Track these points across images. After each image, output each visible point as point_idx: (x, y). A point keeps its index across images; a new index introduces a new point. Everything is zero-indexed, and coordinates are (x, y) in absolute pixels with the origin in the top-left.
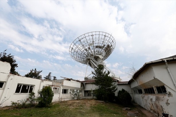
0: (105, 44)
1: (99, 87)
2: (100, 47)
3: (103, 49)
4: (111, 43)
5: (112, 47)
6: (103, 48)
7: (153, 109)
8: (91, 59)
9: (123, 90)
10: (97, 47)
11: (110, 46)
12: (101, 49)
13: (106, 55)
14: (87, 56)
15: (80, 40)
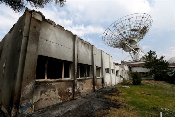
0: (141, 26)
4: (148, 24)
6: (139, 31)
8: (126, 43)
11: (146, 27)
12: (136, 32)
15: (115, 26)
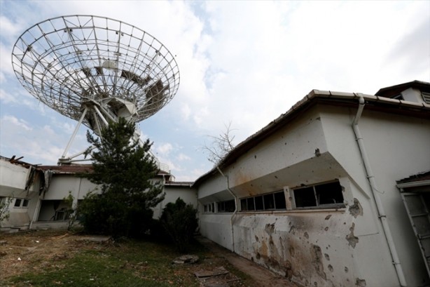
0: (152, 76)
1: (105, 188)
2: (135, 79)
3: (144, 87)
4: (168, 80)
5: (167, 91)
6: (143, 85)
7: (269, 254)
8: (99, 107)
9: (180, 203)
10: (125, 74)
11: (164, 85)
12: (136, 85)
13: (148, 108)
14: (85, 93)
15: (69, 30)
